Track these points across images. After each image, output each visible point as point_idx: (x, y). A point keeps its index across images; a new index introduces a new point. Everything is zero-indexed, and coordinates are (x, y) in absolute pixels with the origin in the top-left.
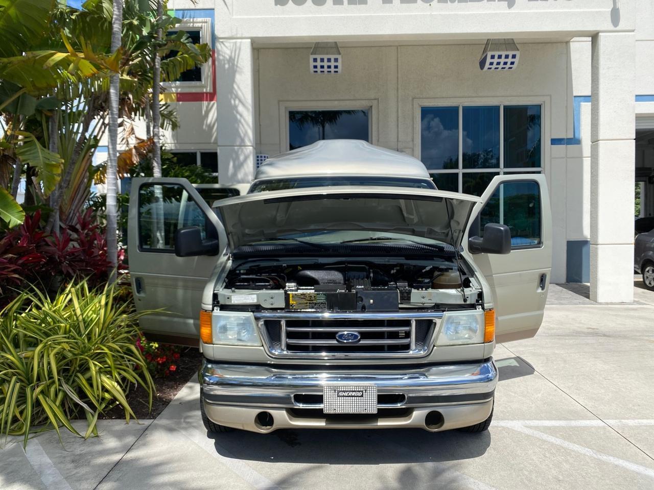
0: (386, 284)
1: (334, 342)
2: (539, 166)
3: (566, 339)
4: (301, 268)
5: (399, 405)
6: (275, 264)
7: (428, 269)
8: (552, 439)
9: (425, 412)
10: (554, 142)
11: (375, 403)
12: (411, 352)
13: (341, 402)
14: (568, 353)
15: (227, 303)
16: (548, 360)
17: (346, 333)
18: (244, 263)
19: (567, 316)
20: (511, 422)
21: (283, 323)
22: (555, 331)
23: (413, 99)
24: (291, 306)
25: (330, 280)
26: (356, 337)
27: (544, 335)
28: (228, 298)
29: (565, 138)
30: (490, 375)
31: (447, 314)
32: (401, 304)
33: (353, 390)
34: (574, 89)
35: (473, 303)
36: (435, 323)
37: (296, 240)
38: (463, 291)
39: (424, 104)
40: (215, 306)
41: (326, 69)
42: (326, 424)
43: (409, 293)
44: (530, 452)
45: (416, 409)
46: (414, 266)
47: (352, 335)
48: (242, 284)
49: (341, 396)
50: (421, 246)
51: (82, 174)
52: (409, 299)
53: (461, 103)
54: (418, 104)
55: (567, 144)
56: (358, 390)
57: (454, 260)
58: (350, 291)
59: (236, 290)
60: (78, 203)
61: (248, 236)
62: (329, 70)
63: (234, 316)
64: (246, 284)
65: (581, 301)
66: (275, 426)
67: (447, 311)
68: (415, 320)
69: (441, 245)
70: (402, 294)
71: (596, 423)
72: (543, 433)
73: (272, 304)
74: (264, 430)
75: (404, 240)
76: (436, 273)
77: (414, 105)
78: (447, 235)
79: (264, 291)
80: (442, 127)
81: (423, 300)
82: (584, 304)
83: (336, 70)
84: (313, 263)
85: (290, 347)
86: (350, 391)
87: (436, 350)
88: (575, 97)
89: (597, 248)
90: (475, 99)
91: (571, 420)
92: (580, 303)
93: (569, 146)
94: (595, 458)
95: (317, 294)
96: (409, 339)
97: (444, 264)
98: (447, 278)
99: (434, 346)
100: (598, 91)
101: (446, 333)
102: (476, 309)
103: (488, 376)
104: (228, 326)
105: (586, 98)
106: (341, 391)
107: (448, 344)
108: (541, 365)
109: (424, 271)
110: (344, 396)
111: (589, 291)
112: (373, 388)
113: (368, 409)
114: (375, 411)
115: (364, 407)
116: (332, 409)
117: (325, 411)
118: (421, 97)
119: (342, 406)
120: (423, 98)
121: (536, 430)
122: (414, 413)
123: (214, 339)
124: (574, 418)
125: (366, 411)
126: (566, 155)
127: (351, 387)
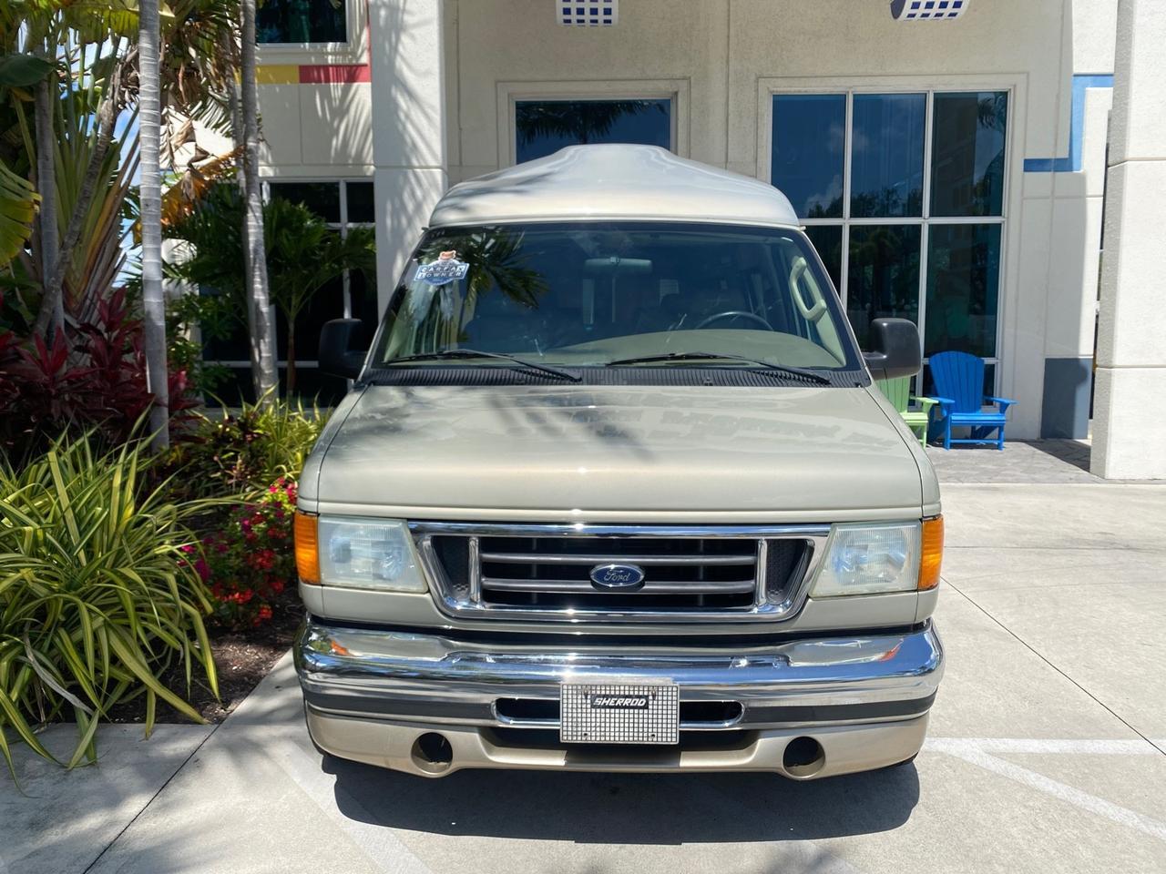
1: (586, 586)
2: (999, 213)
3: (1052, 555)
5: (727, 724)
8: (1048, 785)
9: (783, 741)
10: (1031, 165)
11: (674, 721)
12: (756, 610)
13: (598, 720)
14: (1059, 585)
17: (612, 567)
19: (1049, 506)
20: (957, 741)
21: (474, 544)
22: (1028, 536)
23: (757, 81)
26: (634, 576)
27: (1008, 545)
29: (1053, 158)
30: (930, 659)
31: (838, 528)
33: (627, 693)
34: (1074, 60)
36: (812, 550)
39: (779, 89)
41: (587, 16)
42: (568, 762)
44: (1005, 816)
45: (766, 733)
47: (626, 571)
49: (600, 707)
51: (108, 219)
53: (851, 88)
54: (768, 89)
55: (1056, 171)
56: (636, 693)
60: (102, 277)
62: (594, 17)
63: (365, 527)
65: (1073, 476)
66: (456, 764)
68: (767, 540)
71: (1138, 746)
72: (1028, 771)
74: (433, 771)
77: (760, 92)
82: (1078, 481)
83: (608, 17)
85: (488, 595)
86: (619, 696)
87: (811, 604)
88: (1075, 75)
89: (1110, 375)
90: (879, 79)
91: (1082, 738)
92: (1071, 479)
93: (1058, 174)
94: (1144, 833)
96: (753, 582)
99: (808, 597)
100: (1129, 59)
101: (837, 570)
104: (352, 548)
105: (1100, 79)
106: (599, 696)
107: (839, 593)
108: (1008, 611)
110: (605, 707)
111: (1089, 456)
112: (670, 689)
113: (660, 735)
114: (674, 739)
115: (650, 730)
116: (579, 734)
117: (565, 738)
118: (774, 74)
119: (600, 727)
120: (777, 77)
121: (1010, 762)
122: (760, 741)
123: (323, 574)
124: (1089, 735)
125: (655, 739)
126: (1053, 192)
127: (622, 688)
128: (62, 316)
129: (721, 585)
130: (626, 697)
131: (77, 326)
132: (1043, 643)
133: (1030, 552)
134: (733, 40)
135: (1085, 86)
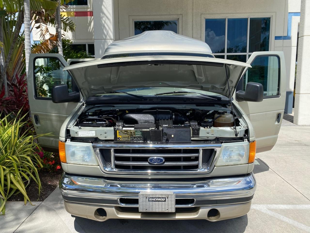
0: (183, 123)
1: (147, 164)
3: (284, 147)
4: (128, 112)
5: (190, 205)
6: (112, 108)
7: (211, 112)
8: (286, 219)
9: (207, 210)
10: (277, 38)
11: (174, 205)
12: (199, 170)
13: (150, 205)
14: (286, 156)
15: (76, 136)
16: (276, 161)
17: (155, 158)
18: (92, 108)
19: (282, 133)
21: (112, 151)
23: (201, 15)
24: (118, 139)
25: (146, 121)
26: (161, 160)
28: (76, 133)
29: (283, 36)
30: (252, 185)
31: (224, 145)
32: (193, 137)
33: (159, 197)
34: (289, 8)
35: (241, 136)
36: (216, 152)
37: (126, 93)
38: (235, 128)
39: (207, 17)
40: (67, 138)
42: (141, 217)
43: (199, 130)
45: (202, 207)
46: (202, 110)
47: (159, 159)
48: (88, 122)
49: (151, 201)
50: (206, 97)
51: (19, 54)
52: (198, 134)
53: (227, 17)
54: (204, 17)
56: (162, 197)
57: (227, 106)
58: (158, 129)
59: (82, 127)
61: (94, 90)
63: (79, 146)
64: (90, 122)
66: (108, 217)
67: (225, 143)
68: (202, 149)
69: (219, 96)
70: (194, 131)
72: (280, 215)
73: (106, 137)
75: (195, 93)
76: (216, 115)
77: (202, 18)
78: (224, 89)
79: (101, 128)
80: (215, 35)
81: (208, 135)
82: (290, 126)
84: (136, 108)
85: (117, 166)
86: (157, 198)
87: (216, 168)
88: (289, 13)
89: (299, 96)
90: (235, 14)
92: (288, 125)
93: (284, 40)
95: (136, 131)
96: (198, 162)
97: (221, 109)
98: (224, 119)
99: (215, 166)
101: (223, 158)
102: (244, 141)
103: (250, 185)
104: (75, 152)
105: (296, 14)
106: (151, 198)
107: (224, 165)
108: (272, 164)
109: (208, 114)
110: (152, 201)
111: (293, 119)
112: (172, 195)
113: (169, 209)
114: (174, 211)
115: (166, 208)
116: (145, 209)
117: (140, 210)
118: (206, 13)
119: (151, 207)
120: (207, 14)
121: (275, 212)
122: (200, 210)
123: (67, 160)
124: (298, 203)
125: (168, 211)
126: (283, 45)
127: (158, 195)
128: (6, 81)
129: (188, 163)
130: (159, 198)
131: (10, 84)
132: (283, 174)
133: (278, 146)
134: (194, 4)
135: (292, 16)
